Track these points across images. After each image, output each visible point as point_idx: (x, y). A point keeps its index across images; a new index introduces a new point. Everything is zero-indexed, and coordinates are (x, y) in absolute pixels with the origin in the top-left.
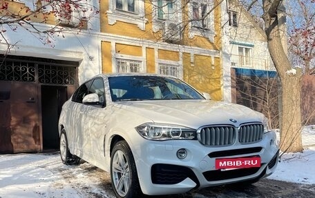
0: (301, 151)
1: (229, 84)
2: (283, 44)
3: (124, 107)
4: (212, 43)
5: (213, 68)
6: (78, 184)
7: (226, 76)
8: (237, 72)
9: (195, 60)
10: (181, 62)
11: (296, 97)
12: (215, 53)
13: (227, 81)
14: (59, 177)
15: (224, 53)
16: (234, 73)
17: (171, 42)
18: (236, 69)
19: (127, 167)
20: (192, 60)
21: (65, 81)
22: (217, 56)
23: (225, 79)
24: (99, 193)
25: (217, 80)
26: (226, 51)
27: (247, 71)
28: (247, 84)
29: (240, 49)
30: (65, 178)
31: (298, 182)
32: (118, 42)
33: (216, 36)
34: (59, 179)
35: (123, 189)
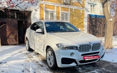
0: (112, 48)
1: (87, 20)
2: (108, 9)
3: (52, 35)
4: (81, 5)
5: (81, 14)
6: (34, 60)
7: (86, 17)
8: (90, 16)
9: (75, 11)
10: (69, 12)
11: (112, 29)
12: (82, 9)
13: (86, 19)
14: (27, 57)
15: (86, 9)
16: (89, 16)
17: (66, 4)
18: (90, 15)
19: (52, 57)
20: (73, 11)
21: (26, 19)
22: (83, 10)
23: (85, 18)
24: (42, 64)
25: (82, 19)
26: (86, 8)
27: (94, 16)
28: (93, 20)
29: (91, 6)
30: (29, 58)
31: (110, 61)
32: (46, 4)
33: (83, 2)
34: (27, 58)
35: (51, 64)
